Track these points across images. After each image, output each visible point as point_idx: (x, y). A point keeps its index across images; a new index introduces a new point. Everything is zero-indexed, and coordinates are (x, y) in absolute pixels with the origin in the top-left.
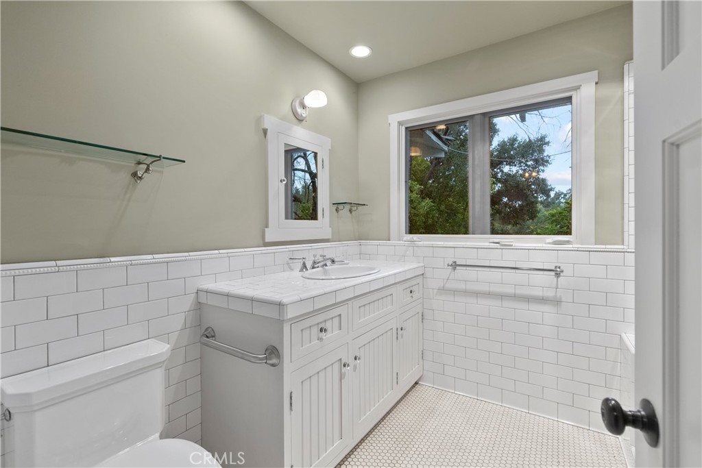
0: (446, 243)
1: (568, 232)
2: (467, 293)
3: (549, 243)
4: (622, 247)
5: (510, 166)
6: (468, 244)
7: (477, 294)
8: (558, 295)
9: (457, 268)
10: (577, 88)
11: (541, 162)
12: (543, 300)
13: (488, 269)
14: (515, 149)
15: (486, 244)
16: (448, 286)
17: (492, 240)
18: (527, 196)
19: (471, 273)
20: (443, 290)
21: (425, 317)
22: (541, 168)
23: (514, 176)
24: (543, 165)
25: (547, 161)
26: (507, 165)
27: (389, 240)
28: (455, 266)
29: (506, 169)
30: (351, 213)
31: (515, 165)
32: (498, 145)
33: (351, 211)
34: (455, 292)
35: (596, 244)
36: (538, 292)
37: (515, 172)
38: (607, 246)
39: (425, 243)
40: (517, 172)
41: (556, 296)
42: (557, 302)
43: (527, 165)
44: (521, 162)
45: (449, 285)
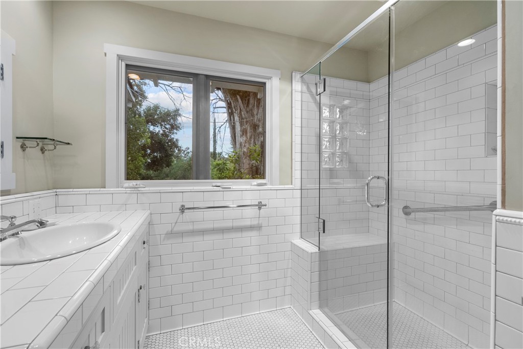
0: (173, 188)
1: (263, 176)
2: (193, 233)
3: (254, 185)
4: (291, 186)
5: (154, 126)
6: (195, 188)
7: (203, 232)
8: (260, 222)
9: (185, 211)
10: (270, 78)
11: (175, 127)
12: (251, 228)
13: (213, 209)
14: (158, 115)
15: (210, 188)
16: (176, 229)
17: (214, 184)
18: (166, 150)
19: (198, 215)
20: (171, 234)
21: (150, 266)
22: (175, 131)
23: (157, 134)
24: (177, 130)
25: (179, 127)
26: (152, 125)
27: (105, 188)
28: (183, 209)
29: (152, 128)
30: (43, 153)
31: (158, 127)
32: (146, 108)
33: (43, 150)
34: (182, 234)
35: (280, 185)
36: (248, 223)
37: (157, 131)
38: (286, 186)
39: (151, 189)
40: (159, 131)
41: (259, 223)
42: (258, 228)
43: (165, 128)
44: (161, 125)
45: (179, 228)
